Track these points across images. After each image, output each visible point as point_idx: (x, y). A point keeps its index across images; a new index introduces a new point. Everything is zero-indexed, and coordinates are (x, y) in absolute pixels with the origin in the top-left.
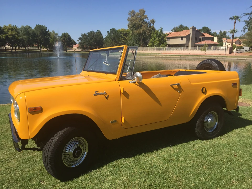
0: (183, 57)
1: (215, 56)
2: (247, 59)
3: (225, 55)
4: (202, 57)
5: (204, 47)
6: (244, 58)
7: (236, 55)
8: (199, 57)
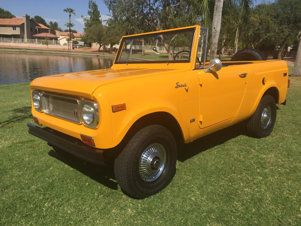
0: (22, 50)
1: (59, 51)
2: (91, 54)
3: (69, 50)
4: (46, 52)
5: (45, 40)
6: (88, 53)
7: (79, 51)
8: (42, 52)
